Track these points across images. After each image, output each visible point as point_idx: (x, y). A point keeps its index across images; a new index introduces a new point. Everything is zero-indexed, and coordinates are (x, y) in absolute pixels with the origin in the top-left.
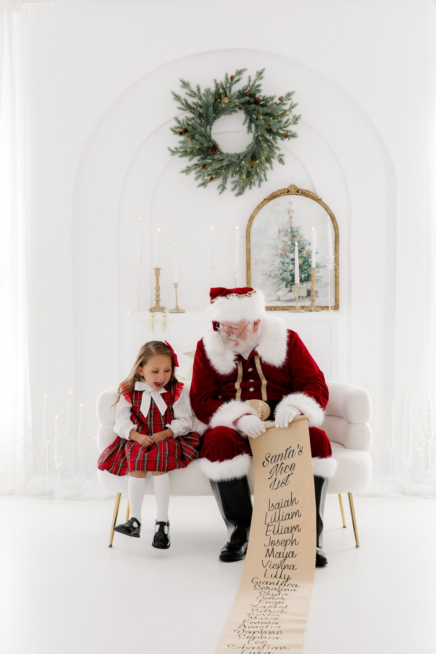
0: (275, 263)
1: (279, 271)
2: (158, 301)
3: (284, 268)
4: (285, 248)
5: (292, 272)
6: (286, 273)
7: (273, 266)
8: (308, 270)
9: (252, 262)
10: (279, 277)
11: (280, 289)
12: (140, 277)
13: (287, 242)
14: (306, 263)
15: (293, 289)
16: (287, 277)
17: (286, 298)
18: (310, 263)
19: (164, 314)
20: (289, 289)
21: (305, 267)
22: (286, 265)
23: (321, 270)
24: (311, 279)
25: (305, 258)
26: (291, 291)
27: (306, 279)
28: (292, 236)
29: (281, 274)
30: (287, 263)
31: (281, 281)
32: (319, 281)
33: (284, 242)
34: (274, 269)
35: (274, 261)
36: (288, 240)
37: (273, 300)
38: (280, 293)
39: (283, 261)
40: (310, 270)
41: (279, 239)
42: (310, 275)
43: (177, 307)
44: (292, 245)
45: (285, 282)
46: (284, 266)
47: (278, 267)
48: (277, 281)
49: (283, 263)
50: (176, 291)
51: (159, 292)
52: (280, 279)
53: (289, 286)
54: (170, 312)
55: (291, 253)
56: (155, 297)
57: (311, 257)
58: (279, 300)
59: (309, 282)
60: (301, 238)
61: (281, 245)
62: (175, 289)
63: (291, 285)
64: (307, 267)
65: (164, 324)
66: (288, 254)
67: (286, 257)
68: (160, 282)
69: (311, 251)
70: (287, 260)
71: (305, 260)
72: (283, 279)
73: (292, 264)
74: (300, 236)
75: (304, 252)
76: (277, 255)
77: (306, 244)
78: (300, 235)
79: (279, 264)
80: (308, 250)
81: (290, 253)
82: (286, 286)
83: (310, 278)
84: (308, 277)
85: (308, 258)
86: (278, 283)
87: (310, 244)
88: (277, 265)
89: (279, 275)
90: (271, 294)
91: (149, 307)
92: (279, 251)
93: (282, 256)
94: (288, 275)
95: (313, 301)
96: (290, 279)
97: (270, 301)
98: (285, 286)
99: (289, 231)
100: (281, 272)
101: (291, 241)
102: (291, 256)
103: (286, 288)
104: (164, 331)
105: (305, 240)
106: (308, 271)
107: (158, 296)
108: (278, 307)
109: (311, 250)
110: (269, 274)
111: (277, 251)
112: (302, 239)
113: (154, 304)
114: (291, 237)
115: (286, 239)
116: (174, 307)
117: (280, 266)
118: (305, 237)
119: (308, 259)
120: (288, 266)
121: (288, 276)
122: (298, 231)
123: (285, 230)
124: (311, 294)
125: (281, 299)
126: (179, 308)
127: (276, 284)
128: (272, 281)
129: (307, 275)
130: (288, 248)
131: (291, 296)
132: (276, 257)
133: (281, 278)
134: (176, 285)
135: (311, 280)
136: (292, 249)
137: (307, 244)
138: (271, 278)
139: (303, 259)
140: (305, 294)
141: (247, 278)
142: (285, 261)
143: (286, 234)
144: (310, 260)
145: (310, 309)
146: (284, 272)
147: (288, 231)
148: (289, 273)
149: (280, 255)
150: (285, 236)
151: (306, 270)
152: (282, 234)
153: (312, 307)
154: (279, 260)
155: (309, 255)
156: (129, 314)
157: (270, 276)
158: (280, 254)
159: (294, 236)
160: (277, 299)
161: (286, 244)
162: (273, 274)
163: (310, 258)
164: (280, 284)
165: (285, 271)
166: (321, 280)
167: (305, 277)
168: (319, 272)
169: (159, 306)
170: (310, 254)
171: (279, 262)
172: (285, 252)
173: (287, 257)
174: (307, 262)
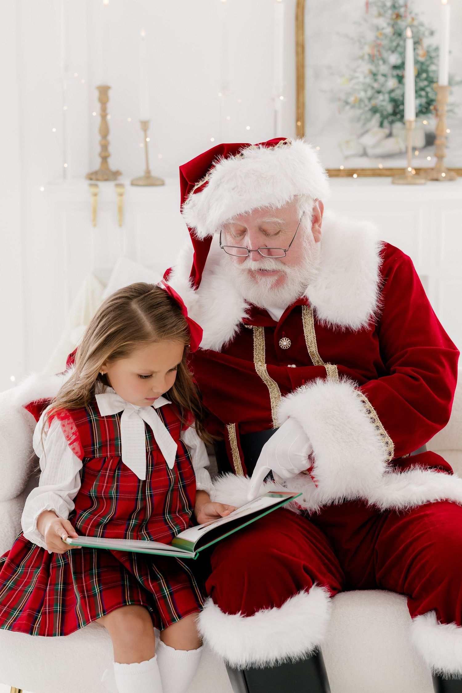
0: (357, 75)
1: (366, 91)
2: (105, 158)
3: (376, 85)
4: (379, 42)
5: (393, 95)
6: (381, 97)
7: (354, 81)
8: (428, 89)
9: (309, 73)
10: (366, 106)
11: (367, 132)
12: (65, 108)
13: (383, 29)
14: (424, 75)
15: (395, 131)
16: (382, 106)
17: (379, 151)
18: (431, 75)
19: (120, 190)
20: (386, 131)
21: (423, 84)
22: (381, 79)
23: (455, 89)
24: (436, 109)
25: (422, 64)
26: (390, 135)
27: (424, 110)
28: (394, 16)
29: (370, 99)
30: (384, 75)
31: (369, 115)
32: (451, 114)
33: (377, 29)
34: (357, 87)
35: (355, 71)
36: (384, 25)
37: (354, 156)
38: (368, 140)
39: (374, 69)
40: (432, 89)
41: (366, 20)
42: (432, 101)
43: (148, 172)
44: (394, 34)
45: (378, 115)
46: (376, 80)
47: (364, 84)
48: (362, 114)
49: (375, 75)
50: (146, 137)
51: (110, 138)
52: (367, 109)
53: (386, 123)
54: (133, 184)
55: (393, 52)
56: (98, 149)
57: (435, 61)
58: (365, 154)
59: (430, 115)
60: (413, 19)
61: (370, 36)
62: (142, 133)
63: (392, 123)
64: (426, 83)
65: (121, 210)
66: (385, 54)
67: (381, 62)
68: (109, 117)
69: (437, 49)
70: (384, 69)
71: (421, 68)
72: (375, 110)
73: (393, 76)
74: (413, 15)
75: (420, 52)
76: (362, 58)
77: (424, 34)
78: (411, 13)
79: (365, 77)
80: (429, 46)
81: (390, 52)
82: (381, 125)
83: (432, 107)
84: (426, 106)
85: (428, 63)
86: (363, 117)
87: (432, 33)
88: (361, 79)
89: (366, 101)
90: (347, 142)
91: (86, 170)
92: (367, 50)
93: (372, 59)
94: (383, 101)
95: (440, 157)
96: (389, 108)
97: (347, 158)
98: (378, 124)
99: (389, 4)
100: (370, 93)
101: (393, 26)
102: (394, 59)
103: (381, 130)
104: (120, 225)
105: (422, 24)
106: (427, 93)
107: (105, 147)
108: (363, 170)
109: (434, 47)
110: (343, 97)
111: (361, 48)
112: (415, 23)
113: (97, 164)
114: (392, 19)
115: (383, 22)
116: (141, 172)
117: (368, 80)
118: (422, 18)
119: (428, 66)
120: (386, 81)
121: (385, 104)
122: (406, 6)
123: (379, 4)
124: (438, 142)
125: (370, 152)
126: (154, 173)
127: (359, 119)
128: (350, 113)
129: (424, 100)
130: (385, 42)
131: (391, 145)
132: (360, 61)
133: (370, 106)
134: (145, 125)
135: (434, 112)
136: (395, 44)
137: (427, 33)
138: (348, 108)
139: (418, 66)
140: (420, 141)
141: (298, 107)
142: (378, 71)
143: (382, 11)
144: (433, 68)
145: (435, 176)
146: (376, 95)
147: (384, 5)
148: (387, 97)
149: (367, 57)
150: (380, 15)
151: (422, 89)
152: (374, 10)
153: (439, 171)
154: (365, 67)
155: (431, 58)
156: (42, 189)
157: (347, 103)
158: (369, 55)
159: (398, 16)
160: (361, 152)
161: (381, 34)
162: (352, 99)
163: (432, 63)
164: (368, 120)
165: (379, 92)
166: (456, 110)
167: (421, 105)
168: (451, 93)
169: (108, 169)
170: (433, 54)
171: (367, 72)
172: (379, 51)
173: (385, 61)
174: (426, 71)
